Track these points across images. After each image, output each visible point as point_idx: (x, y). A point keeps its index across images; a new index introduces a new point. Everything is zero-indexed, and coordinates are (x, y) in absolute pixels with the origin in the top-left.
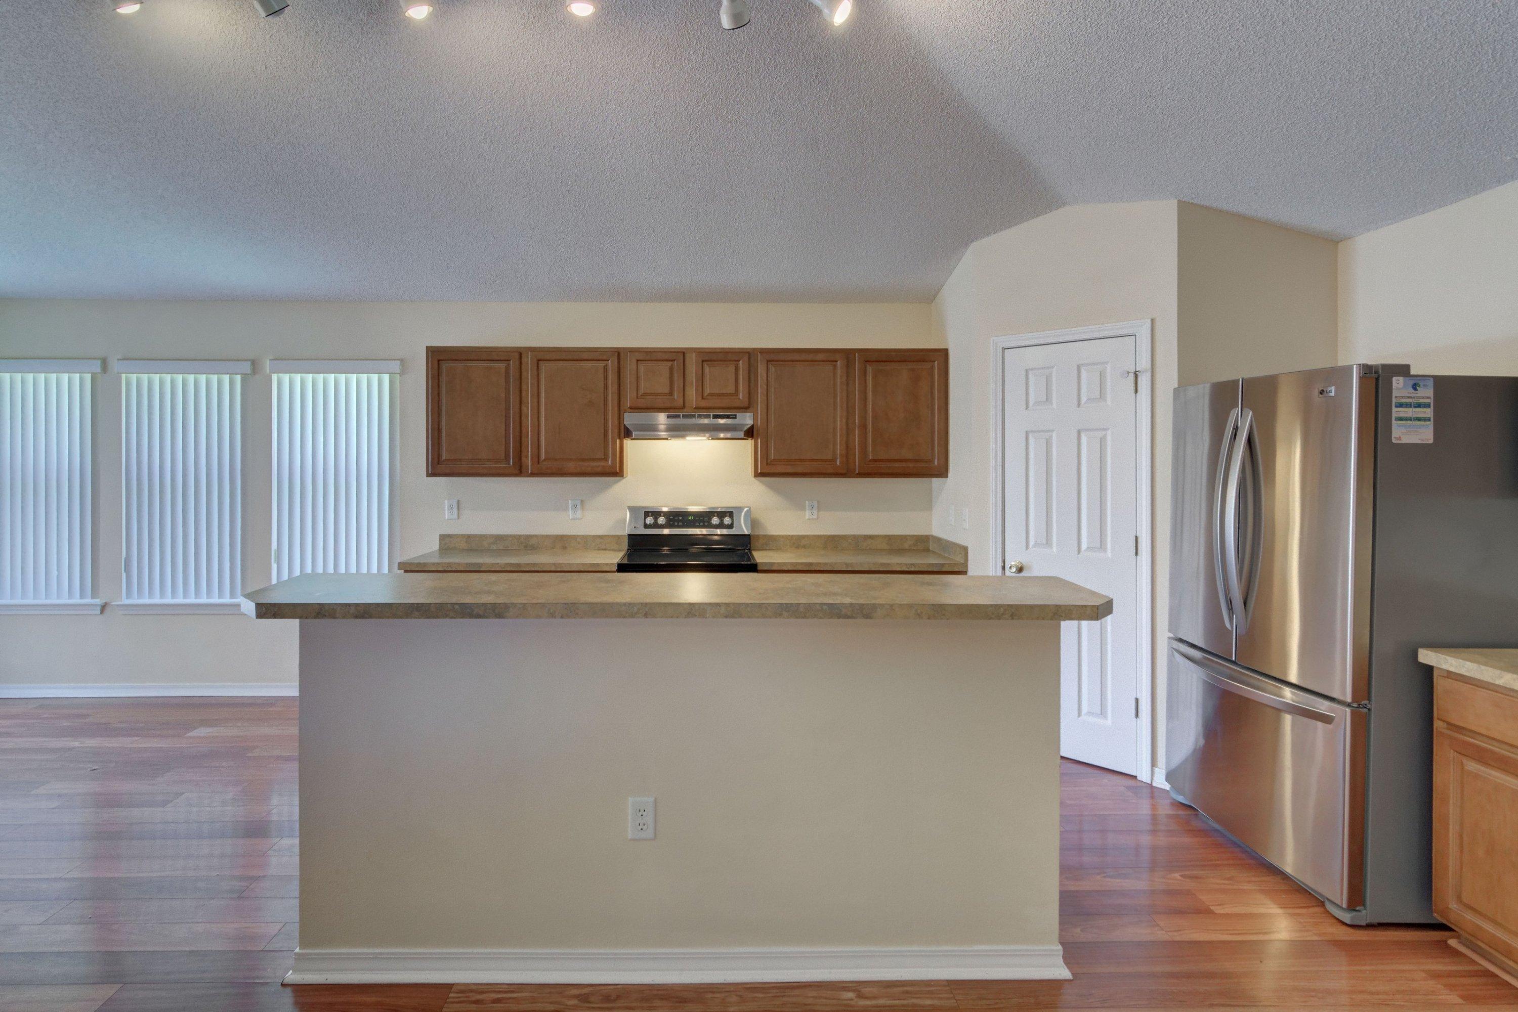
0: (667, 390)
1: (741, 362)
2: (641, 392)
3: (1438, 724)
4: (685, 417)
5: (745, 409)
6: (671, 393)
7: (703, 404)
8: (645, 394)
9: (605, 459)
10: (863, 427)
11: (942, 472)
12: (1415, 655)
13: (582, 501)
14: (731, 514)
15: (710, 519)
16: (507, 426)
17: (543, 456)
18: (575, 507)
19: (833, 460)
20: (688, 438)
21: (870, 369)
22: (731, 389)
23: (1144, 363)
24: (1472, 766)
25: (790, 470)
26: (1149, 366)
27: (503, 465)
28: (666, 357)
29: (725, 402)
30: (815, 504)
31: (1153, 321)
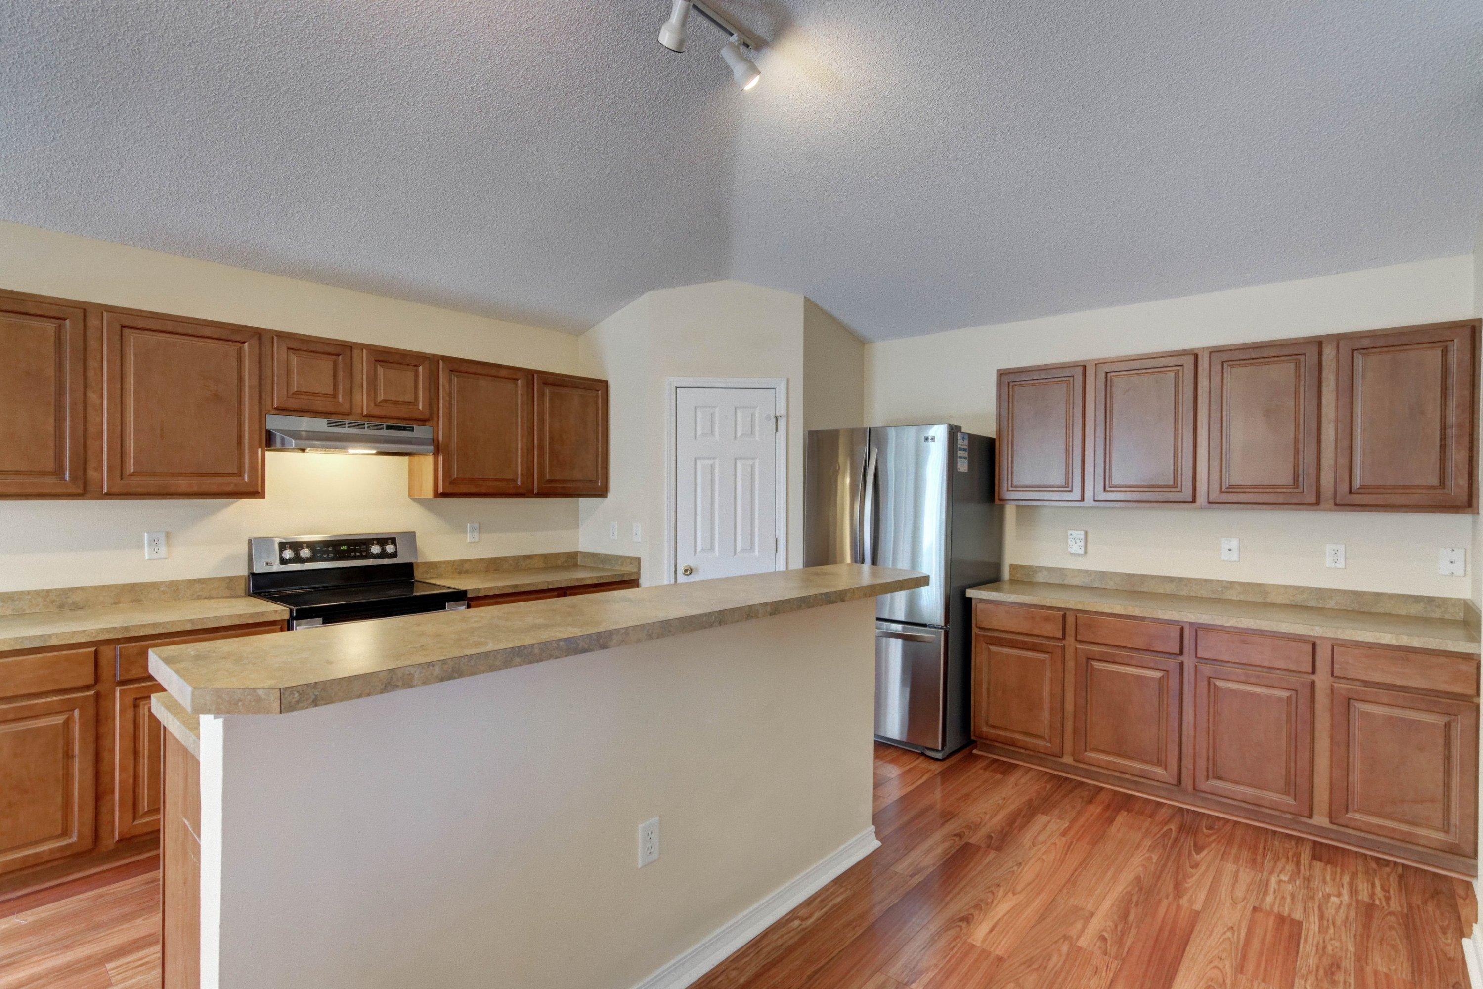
0: (329, 390)
1: (421, 368)
2: (294, 388)
3: (975, 630)
4: (351, 425)
5: (423, 421)
6: (334, 396)
7: (377, 411)
8: (298, 393)
9: (240, 474)
10: (541, 448)
11: (601, 492)
12: (963, 593)
13: (168, 534)
14: (393, 541)
15: (368, 548)
16: (59, 420)
17: (131, 468)
18: (154, 543)
19: (515, 481)
20: (350, 451)
21: (547, 391)
22: (409, 398)
23: (782, 410)
24: (993, 648)
25: (473, 490)
26: (785, 413)
27: (50, 480)
28: (331, 349)
29: (403, 412)
30: (476, 526)
31: (788, 380)
